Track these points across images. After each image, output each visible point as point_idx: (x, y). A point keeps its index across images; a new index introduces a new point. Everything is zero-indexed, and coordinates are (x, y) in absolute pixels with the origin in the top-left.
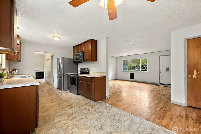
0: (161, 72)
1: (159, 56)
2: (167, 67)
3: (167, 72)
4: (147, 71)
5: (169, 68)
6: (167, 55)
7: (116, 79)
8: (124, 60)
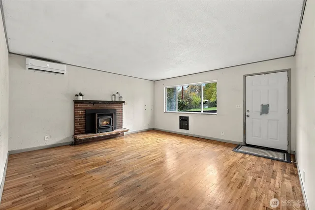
0: (248, 116)
1: (245, 76)
2: (265, 103)
3: (264, 115)
4: (215, 111)
5: (268, 105)
6: (265, 73)
7: (153, 130)
8: (169, 87)
